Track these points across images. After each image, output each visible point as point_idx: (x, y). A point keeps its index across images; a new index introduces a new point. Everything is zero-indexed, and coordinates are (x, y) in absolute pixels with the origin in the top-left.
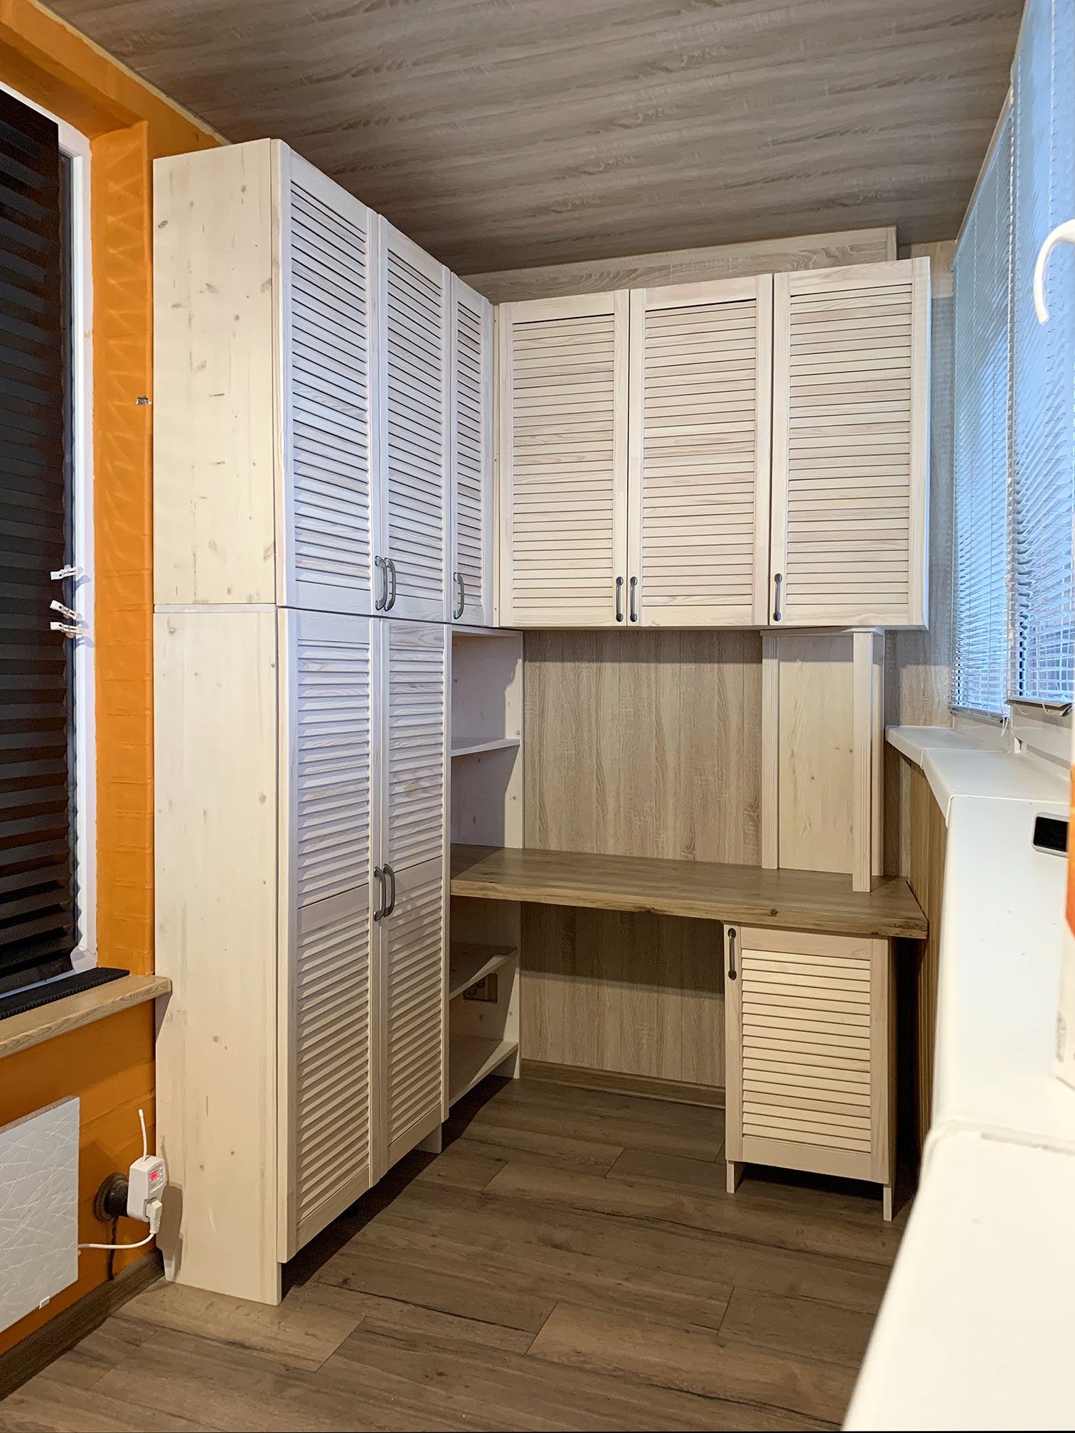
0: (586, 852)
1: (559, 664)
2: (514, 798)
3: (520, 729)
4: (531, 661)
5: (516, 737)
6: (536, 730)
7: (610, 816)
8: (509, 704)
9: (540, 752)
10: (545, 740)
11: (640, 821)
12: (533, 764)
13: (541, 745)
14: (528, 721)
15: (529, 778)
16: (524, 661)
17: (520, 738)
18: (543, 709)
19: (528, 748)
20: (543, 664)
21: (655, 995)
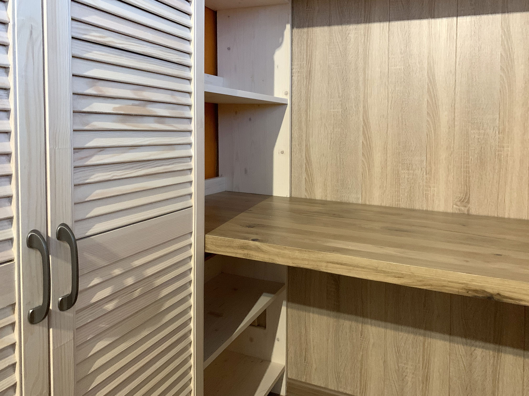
0: (351, 202)
1: (326, 28)
2: (282, 152)
3: (288, 90)
4: (299, 27)
5: (285, 97)
6: (303, 92)
7: (377, 169)
8: (278, 67)
9: (306, 111)
10: (311, 100)
11: (409, 174)
12: (300, 122)
13: (308, 105)
14: (295, 83)
15: (295, 135)
16: (292, 27)
17: (288, 98)
18: (310, 71)
19: (295, 108)
20: (310, 29)
21: (421, 338)
